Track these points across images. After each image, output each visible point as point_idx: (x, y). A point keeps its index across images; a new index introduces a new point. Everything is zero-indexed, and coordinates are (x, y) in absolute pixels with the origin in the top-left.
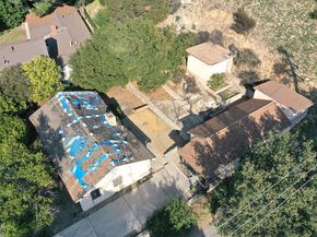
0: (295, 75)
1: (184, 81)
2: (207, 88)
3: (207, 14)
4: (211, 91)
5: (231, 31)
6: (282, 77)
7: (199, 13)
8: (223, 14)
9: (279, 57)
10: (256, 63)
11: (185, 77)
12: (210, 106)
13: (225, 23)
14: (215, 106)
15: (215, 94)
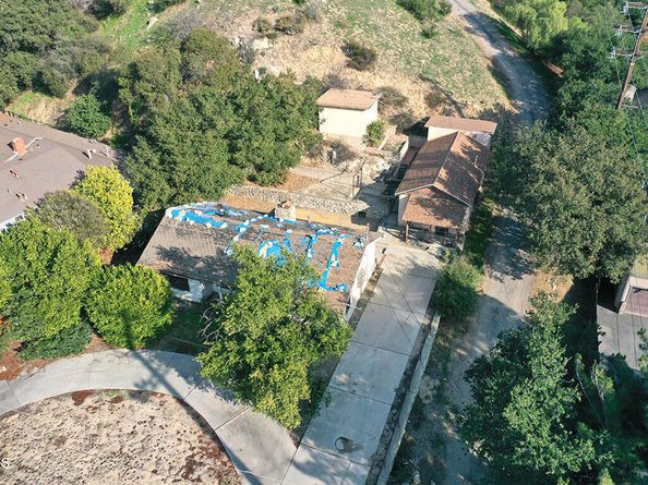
0: (455, 103)
1: (327, 149)
2: (364, 147)
3: (304, 56)
4: (370, 150)
5: (348, 70)
6: (440, 109)
7: (291, 57)
8: (327, 51)
9: (425, 86)
10: (402, 101)
11: (326, 143)
12: (381, 169)
13: (335, 61)
14: (387, 167)
15: (379, 150)
